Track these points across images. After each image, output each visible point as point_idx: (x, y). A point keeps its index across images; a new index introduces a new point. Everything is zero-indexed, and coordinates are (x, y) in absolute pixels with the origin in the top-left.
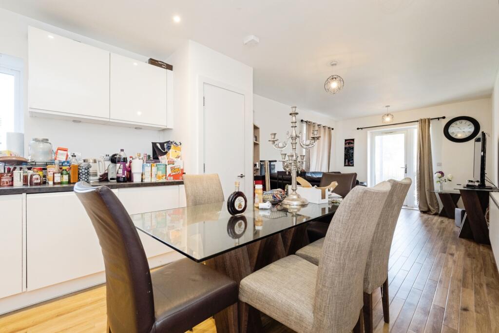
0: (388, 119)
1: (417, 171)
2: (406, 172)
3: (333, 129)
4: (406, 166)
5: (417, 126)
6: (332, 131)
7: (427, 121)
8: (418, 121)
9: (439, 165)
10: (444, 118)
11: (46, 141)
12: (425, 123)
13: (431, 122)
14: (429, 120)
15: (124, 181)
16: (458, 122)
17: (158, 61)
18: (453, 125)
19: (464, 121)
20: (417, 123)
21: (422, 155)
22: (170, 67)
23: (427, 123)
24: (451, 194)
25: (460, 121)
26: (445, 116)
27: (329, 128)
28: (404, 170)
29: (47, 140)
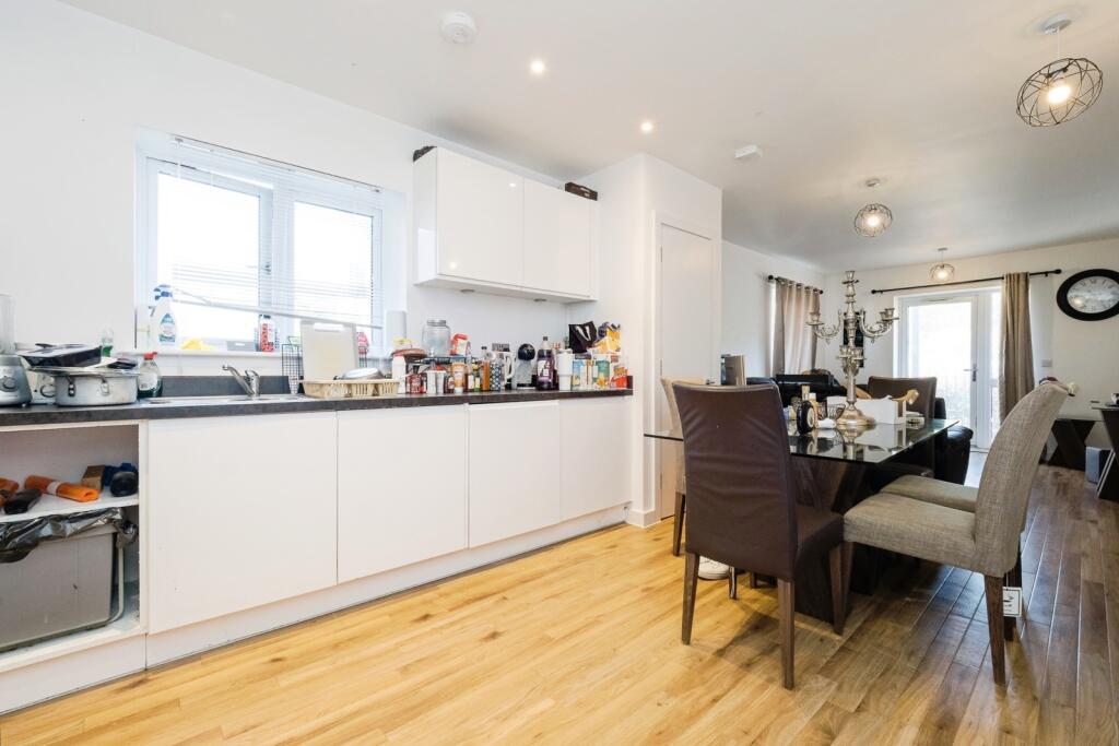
0: (942, 275)
1: (1000, 377)
2: (974, 380)
3: (821, 292)
4: (975, 366)
5: (1000, 287)
6: (820, 296)
7: (1022, 278)
8: (1003, 278)
9: (1047, 364)
10: (1058, 272)
11: (443, 323)
12: (1018, 284)
13: (1031, 279)
14: (1027, 276)
15: (549, 389)
16: (1087, 281)
17: (579, 187)
18: (1078, 285)
19: (1100, 280)
20: (1000, 281)
21: (1011, 345)
22: (593, 196)
23: (1022, 283)
24: (1073, 421)
25: (1093, 278)
26: (1062, 269)
27: (815, 290)
28: (969, 374)
29: (445, 322)
